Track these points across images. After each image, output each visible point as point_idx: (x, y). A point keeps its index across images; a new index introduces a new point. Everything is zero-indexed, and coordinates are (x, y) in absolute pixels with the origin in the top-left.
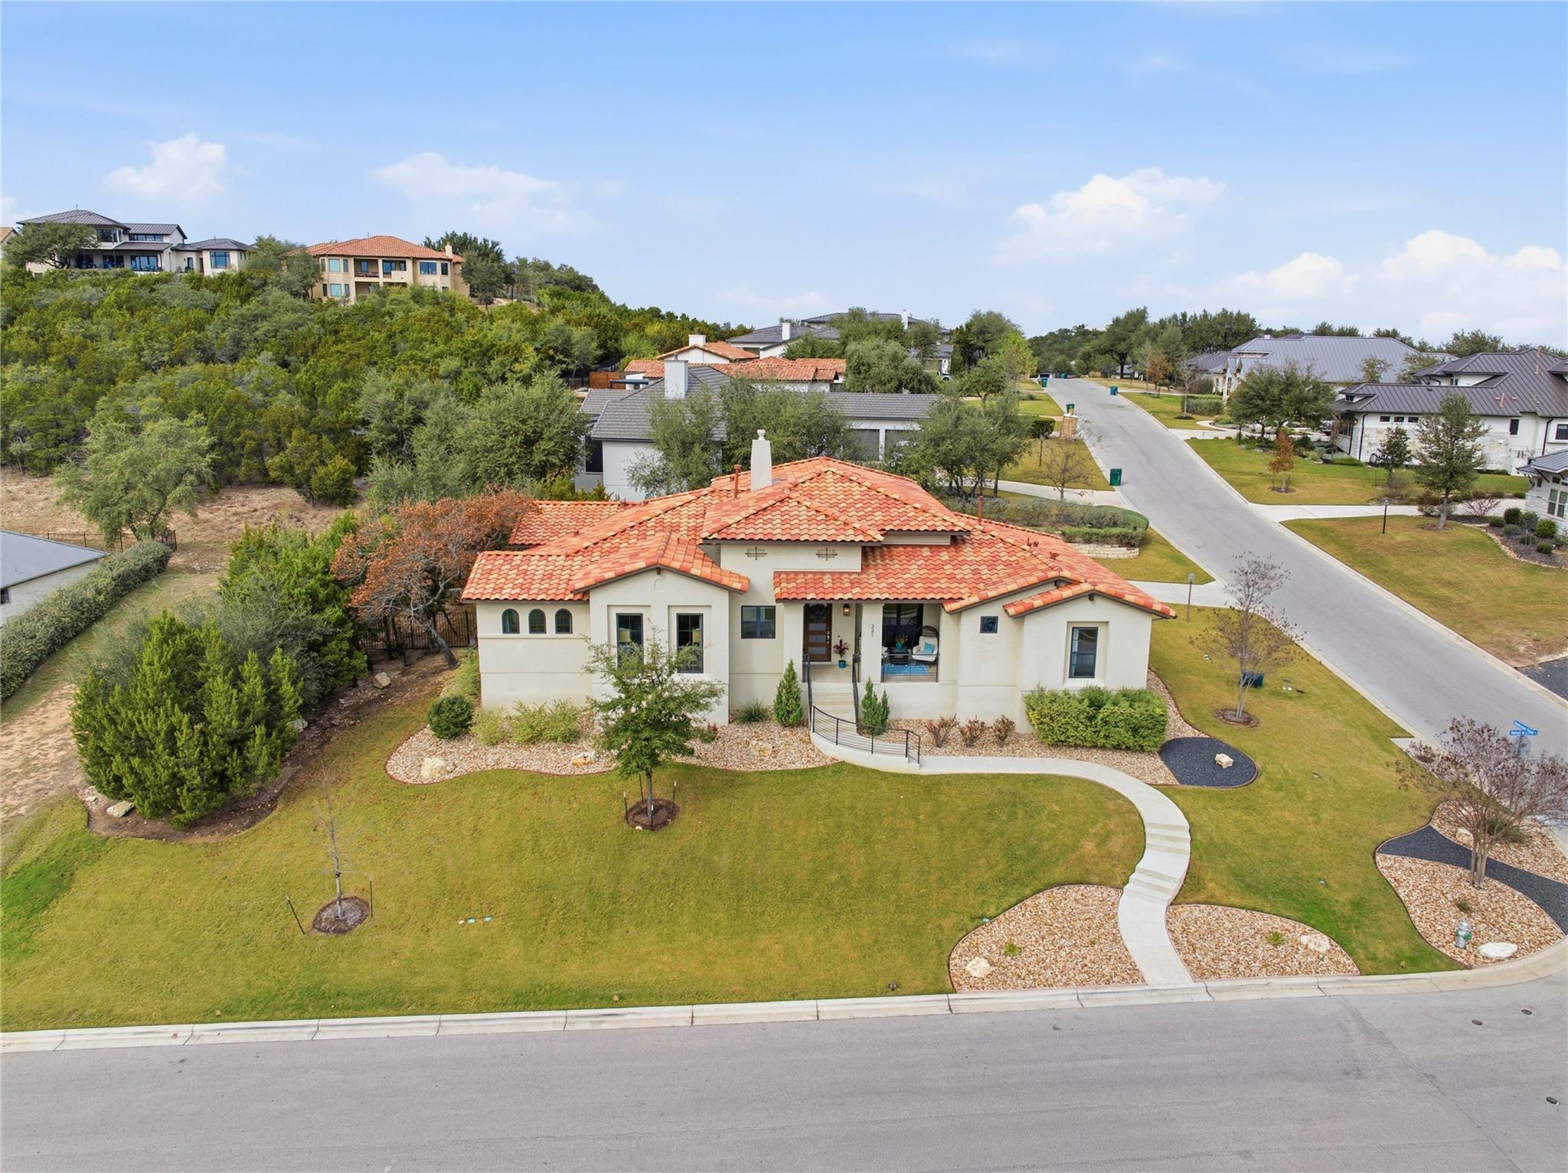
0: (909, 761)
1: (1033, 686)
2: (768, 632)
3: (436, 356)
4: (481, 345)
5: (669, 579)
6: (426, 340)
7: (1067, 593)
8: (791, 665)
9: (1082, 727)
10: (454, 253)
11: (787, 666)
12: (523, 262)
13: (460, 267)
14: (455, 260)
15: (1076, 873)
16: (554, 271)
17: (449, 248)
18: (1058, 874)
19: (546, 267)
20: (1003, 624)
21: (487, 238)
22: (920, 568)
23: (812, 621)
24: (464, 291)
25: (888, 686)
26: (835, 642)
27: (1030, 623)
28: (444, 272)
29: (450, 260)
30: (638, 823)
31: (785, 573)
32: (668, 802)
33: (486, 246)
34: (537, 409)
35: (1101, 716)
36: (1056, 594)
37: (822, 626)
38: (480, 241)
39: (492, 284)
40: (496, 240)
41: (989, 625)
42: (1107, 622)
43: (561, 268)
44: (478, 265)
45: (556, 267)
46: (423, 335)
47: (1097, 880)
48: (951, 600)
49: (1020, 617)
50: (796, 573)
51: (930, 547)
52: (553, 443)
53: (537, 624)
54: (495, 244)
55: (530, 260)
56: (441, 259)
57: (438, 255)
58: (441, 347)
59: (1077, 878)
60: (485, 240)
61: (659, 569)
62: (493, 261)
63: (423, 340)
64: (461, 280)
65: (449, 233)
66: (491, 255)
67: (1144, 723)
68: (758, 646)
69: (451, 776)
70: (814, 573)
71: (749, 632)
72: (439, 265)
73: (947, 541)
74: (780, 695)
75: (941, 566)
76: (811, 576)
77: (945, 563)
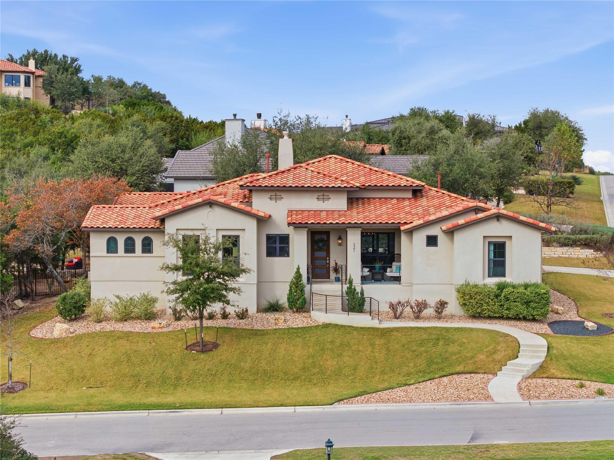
0: (372, 319)
1: (462, 282)
2: (284, 252)
3: (26, 146)
4: (65, 137)
5: (217, 210)
6: (17, 133)
7: (481, 215)
8: (298, 269)
9: (491, 303)
10: (36, 68)
11: (296, 270)
12: (98, 80)
13: (41, 80)
14: (37, 74)
15: (470, 368)
16: (128, 88)
17: (32, 64)
18: (459, 369)
19: (121, 84)
20: (442, 239)
21: (66, 54)
22: (388, 209)
23: (317, 250)
24: (45, 102)
25: (365, 287)
26: (332, 264)
27: (458, 236)
28: (27, 84)
29: (33, 73)
30: (194, 350)
31: (296, 211)
32: (214, 343)
33: (66, 62)
34: (123, 151)
35: (503, 295)
36: (473, 217)
37: (323, 254)
38: (60, 56)
39: (70, 94)
40: (75, 56)
41: (432, 241)
42: (511, 237)
43: (134, 86)
44: (59, 77)
45: (129, 83)
46: (14, 129)
47: (483, 371)
48: (406, 223)
49: (450, 233)
50: (303, 211)
51: (398, 199)
52: (135, 178)
53: (130, 248)
54: (74, 60)
55: (105, 78)
56: (24, 72)
57: (23, 68)
58: (30, 139)
59: (470, 370)
60: (64, 57)
61: (210, 204)
62: (72, 74)
63: (13, 134)
64: (42, 91)
65: (31, 50)
66: (70, 70)
67: (533, 298)
68: (278, 261)
69: (74, 335)
70: (315, 211)
71: (271, 253)
72: (22, 77)
73: (410, 195)
74: (290, 290)
75: (404, 207)
76: (313, 212)
77: (407, 206)
